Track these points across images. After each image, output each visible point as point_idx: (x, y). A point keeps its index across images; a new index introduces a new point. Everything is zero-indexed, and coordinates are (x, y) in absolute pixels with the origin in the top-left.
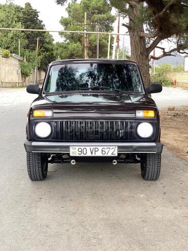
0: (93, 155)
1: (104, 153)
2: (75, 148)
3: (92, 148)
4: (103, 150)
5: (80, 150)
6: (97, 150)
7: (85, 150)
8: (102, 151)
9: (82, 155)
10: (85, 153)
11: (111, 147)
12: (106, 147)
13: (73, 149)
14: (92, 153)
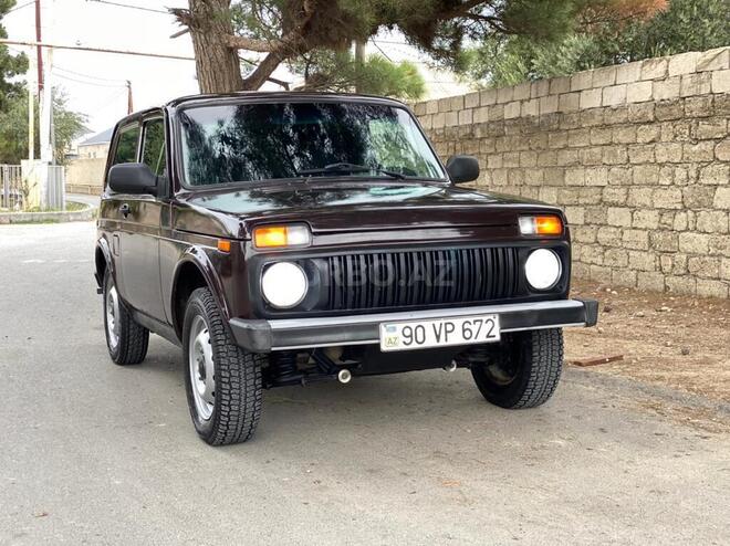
0: (443, 343)
1: (467, 334)
2: (394, 329)
3: (437, 323)
4: (466, 326)
5: (407, 332)
6: (449, 328)
7: (420, 331)
8: (464, 331)
9: (414, 346)
10: (420, 339)
11: (485, 318)
12: (471, 320)
13: (388, 330)
14: (438, 337)
